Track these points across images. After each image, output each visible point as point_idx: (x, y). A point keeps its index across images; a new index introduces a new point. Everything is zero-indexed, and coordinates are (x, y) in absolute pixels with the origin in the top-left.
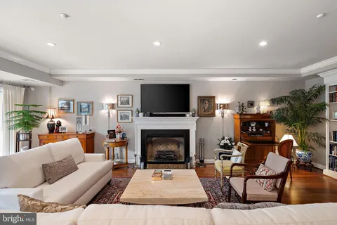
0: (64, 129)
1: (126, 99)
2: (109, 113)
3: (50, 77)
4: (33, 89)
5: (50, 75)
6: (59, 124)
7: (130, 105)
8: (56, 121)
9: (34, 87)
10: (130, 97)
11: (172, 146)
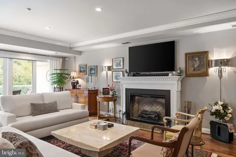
0: (80, 86)
1: (118, 62)
2: (107, 74)
3: (70, 49)
4: (67, 59)
5: (71, 48)
6: (78, 82)
7: (122, 67)
8: (76, 80)
9: (67, 57)
10: (122, 59)
11: (157, 107)
